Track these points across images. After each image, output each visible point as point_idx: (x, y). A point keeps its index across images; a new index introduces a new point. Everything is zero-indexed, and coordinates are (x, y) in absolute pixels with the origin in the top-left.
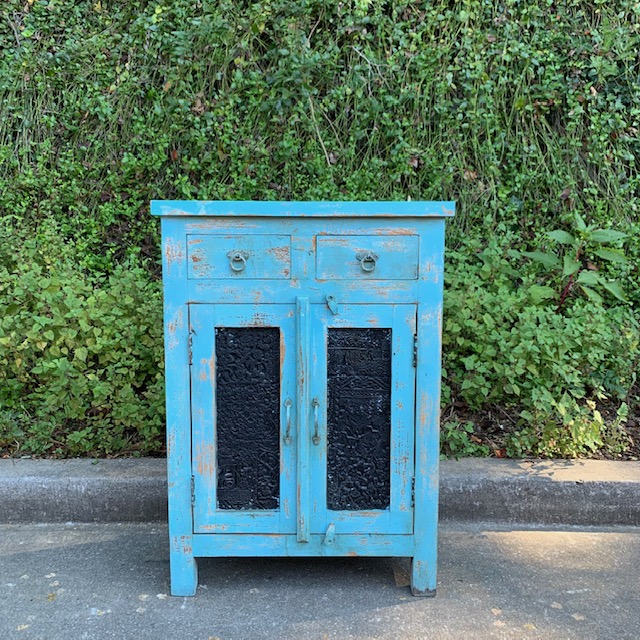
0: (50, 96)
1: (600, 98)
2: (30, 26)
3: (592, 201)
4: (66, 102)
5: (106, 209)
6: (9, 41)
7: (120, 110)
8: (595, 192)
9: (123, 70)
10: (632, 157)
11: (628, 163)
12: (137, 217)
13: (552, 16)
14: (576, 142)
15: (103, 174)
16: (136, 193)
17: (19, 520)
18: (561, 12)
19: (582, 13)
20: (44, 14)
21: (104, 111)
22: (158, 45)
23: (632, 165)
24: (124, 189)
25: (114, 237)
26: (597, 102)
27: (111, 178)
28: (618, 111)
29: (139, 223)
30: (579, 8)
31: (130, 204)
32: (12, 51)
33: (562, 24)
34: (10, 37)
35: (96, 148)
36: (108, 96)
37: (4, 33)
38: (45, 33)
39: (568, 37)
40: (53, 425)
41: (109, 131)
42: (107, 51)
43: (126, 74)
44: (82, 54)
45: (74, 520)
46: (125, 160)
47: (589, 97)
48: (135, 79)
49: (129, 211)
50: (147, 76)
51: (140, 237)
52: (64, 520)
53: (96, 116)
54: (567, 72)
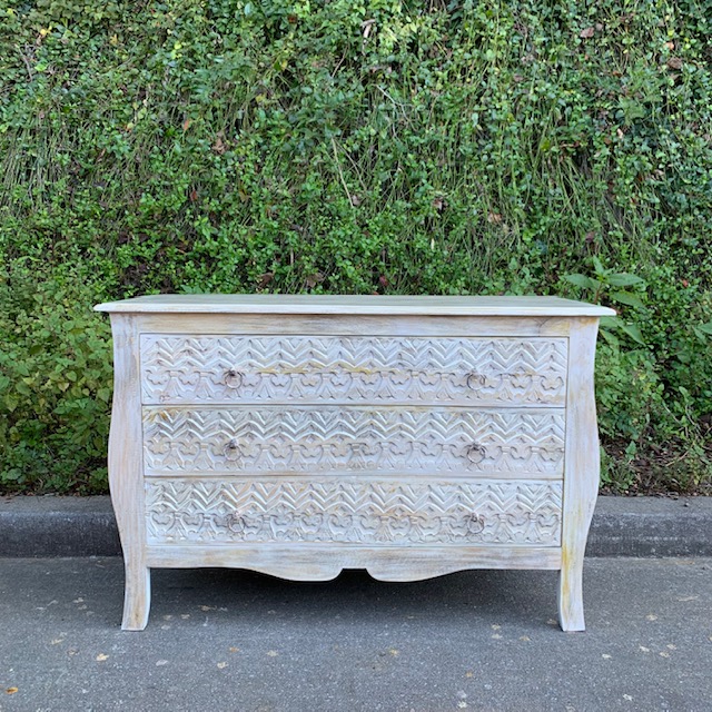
0: (65, 134)
1: (626, 140)
2: (43, 60)
3: (617, 245)
4: (81, 140)
5: (124, 250)
6: (21, 75)
7: (137, 148)
8: (620, 235)
9: (141, 106)
10: (657, 200)
11: (653, 205)
12: (156, 259)
13: (580, 56)
14: (602, 186)
15: (121, 214)
16: (154, 235)
17: (44, 555)
18: (589, 51)
19: (610, 53)
20: (58, 47)
21: (121, 149)
22: (178, 81)
23: (657, 207)
24: (142, 230)
25: (131, 279)
26: (623, 145)
27: (129, 219)
28: (645, 153)
29: (158, 265)
30: (607, 48)
31: (149, 246)
32: (24, 85)
33: (590, 64)
34: (23, 71)
35: (113, 189)
36: (126, 135)
37: (16, 67)
38: (59, 67)
39: (595, 77)
40: (77, 462)
41: (127, 170)
42: (124, 86)
43: (144, 110)
44: (98, 90)
45: (98, 554)
46: (143, 200)
47: (615, 140)
48: (153, 116)
49: (147, 253)
50: (166, 113)
51: (158, 279)
52: (89, 553)
53: (113, 154)
54: (594, 113)
